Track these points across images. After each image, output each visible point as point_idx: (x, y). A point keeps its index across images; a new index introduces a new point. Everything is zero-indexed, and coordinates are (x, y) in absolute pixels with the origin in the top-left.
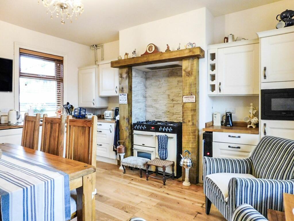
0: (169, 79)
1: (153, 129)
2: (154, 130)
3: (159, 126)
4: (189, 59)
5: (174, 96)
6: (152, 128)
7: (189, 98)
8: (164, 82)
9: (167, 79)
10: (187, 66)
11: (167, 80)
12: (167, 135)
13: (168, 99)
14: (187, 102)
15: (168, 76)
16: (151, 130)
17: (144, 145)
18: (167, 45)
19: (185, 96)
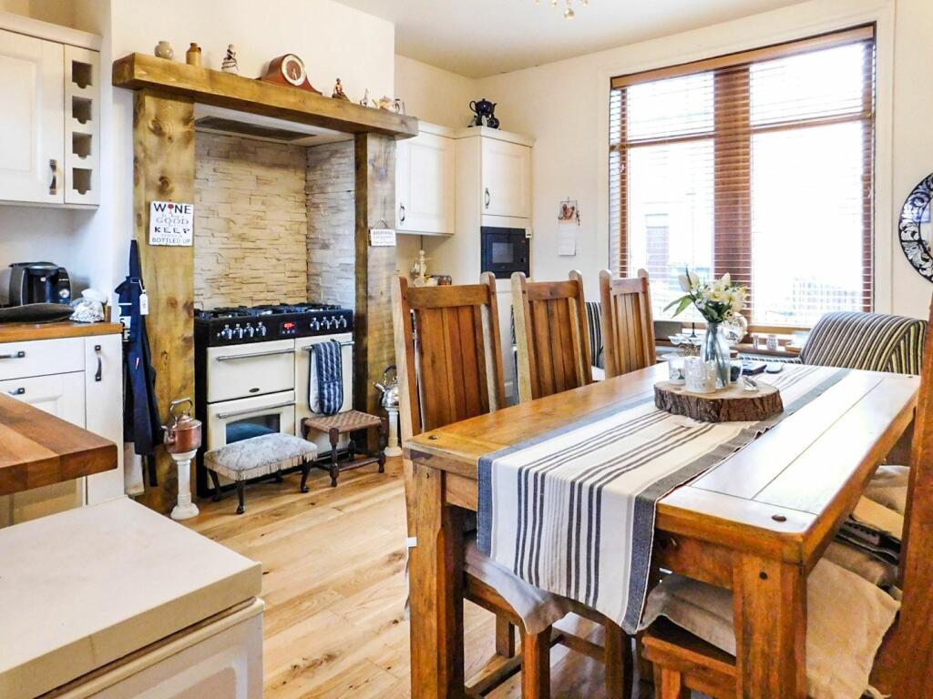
0: (230, 168)
1: (291, 329)
2: (293, 331)
3: (308, 317)
4: (381, 138)
5: (245, 225)
6: (286, 326)
7: (382, 235)
8: (213, 173)
9: (222, 165)
10: (377, 154)
11: (221, 170)
12: (337, 340)
13: (226, 235)
14: (379, 244)
15: (227, 157)
16: (284, 332)
17: (258, 390)
18: (338, 80)
19: (375, 230)
